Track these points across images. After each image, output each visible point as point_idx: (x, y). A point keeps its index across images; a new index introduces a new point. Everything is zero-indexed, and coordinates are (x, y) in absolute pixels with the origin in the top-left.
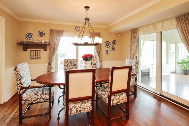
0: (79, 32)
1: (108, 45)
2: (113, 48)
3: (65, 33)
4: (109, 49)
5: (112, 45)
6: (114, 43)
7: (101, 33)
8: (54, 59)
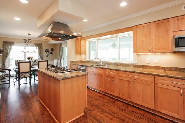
0: (26, 44)
1: (48, 52)
2: (51, 54)
3: (15, 44)
4: (49, 54)
5: (51, 52)
6: (52, 50)
7: (43, 44)
8: (7, 60)
